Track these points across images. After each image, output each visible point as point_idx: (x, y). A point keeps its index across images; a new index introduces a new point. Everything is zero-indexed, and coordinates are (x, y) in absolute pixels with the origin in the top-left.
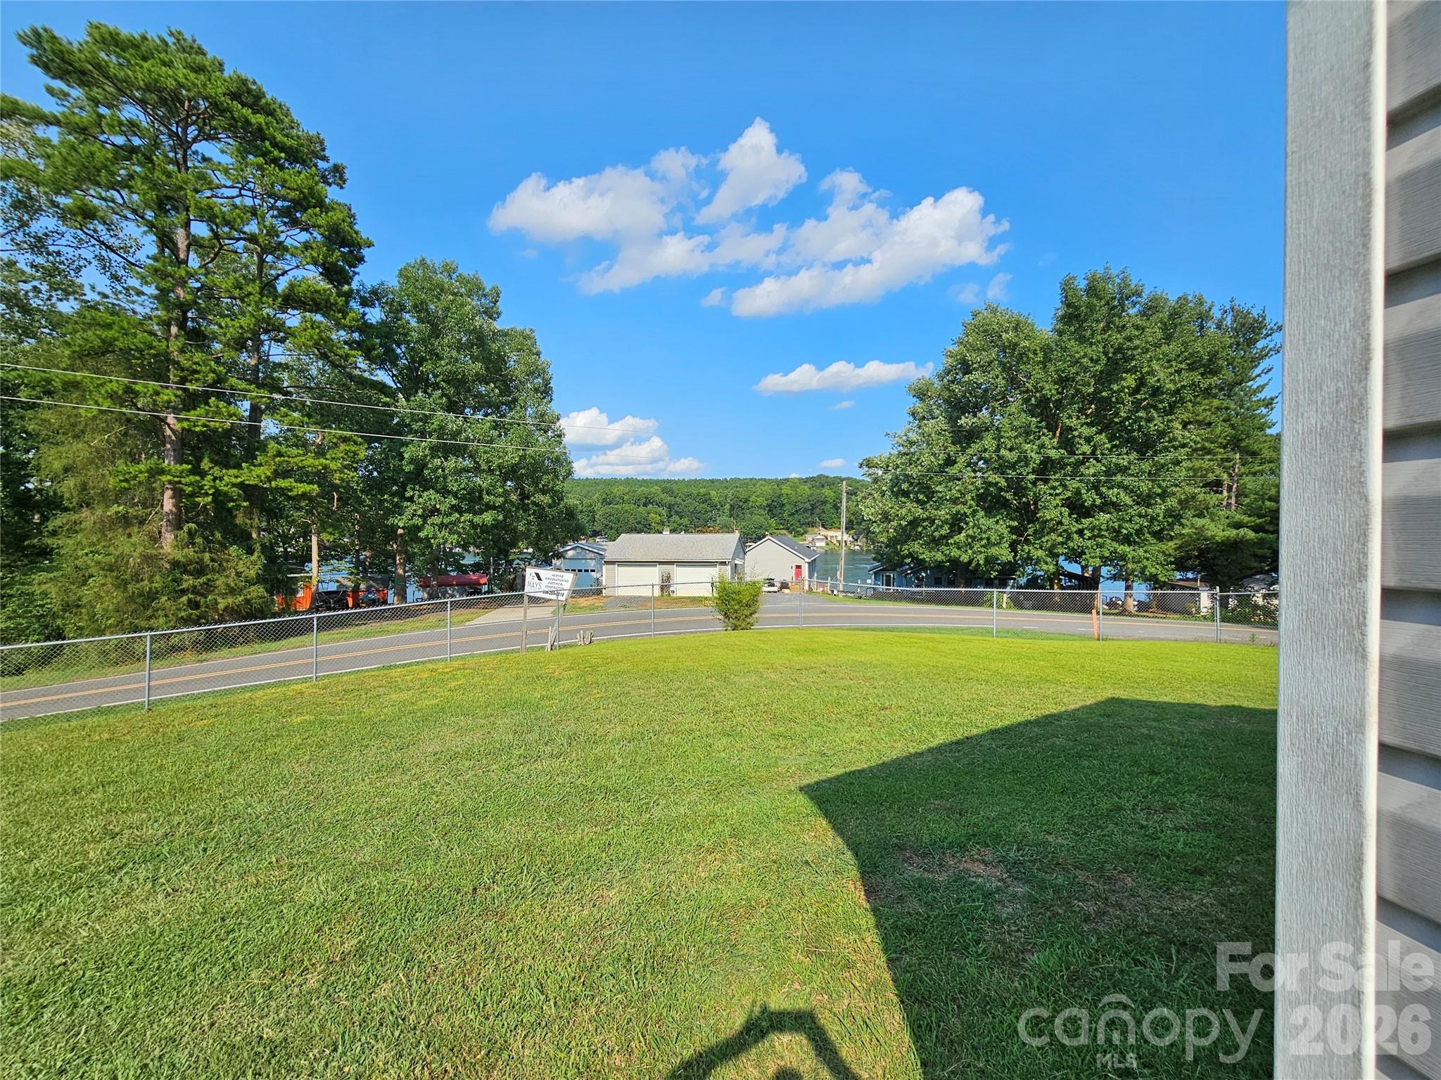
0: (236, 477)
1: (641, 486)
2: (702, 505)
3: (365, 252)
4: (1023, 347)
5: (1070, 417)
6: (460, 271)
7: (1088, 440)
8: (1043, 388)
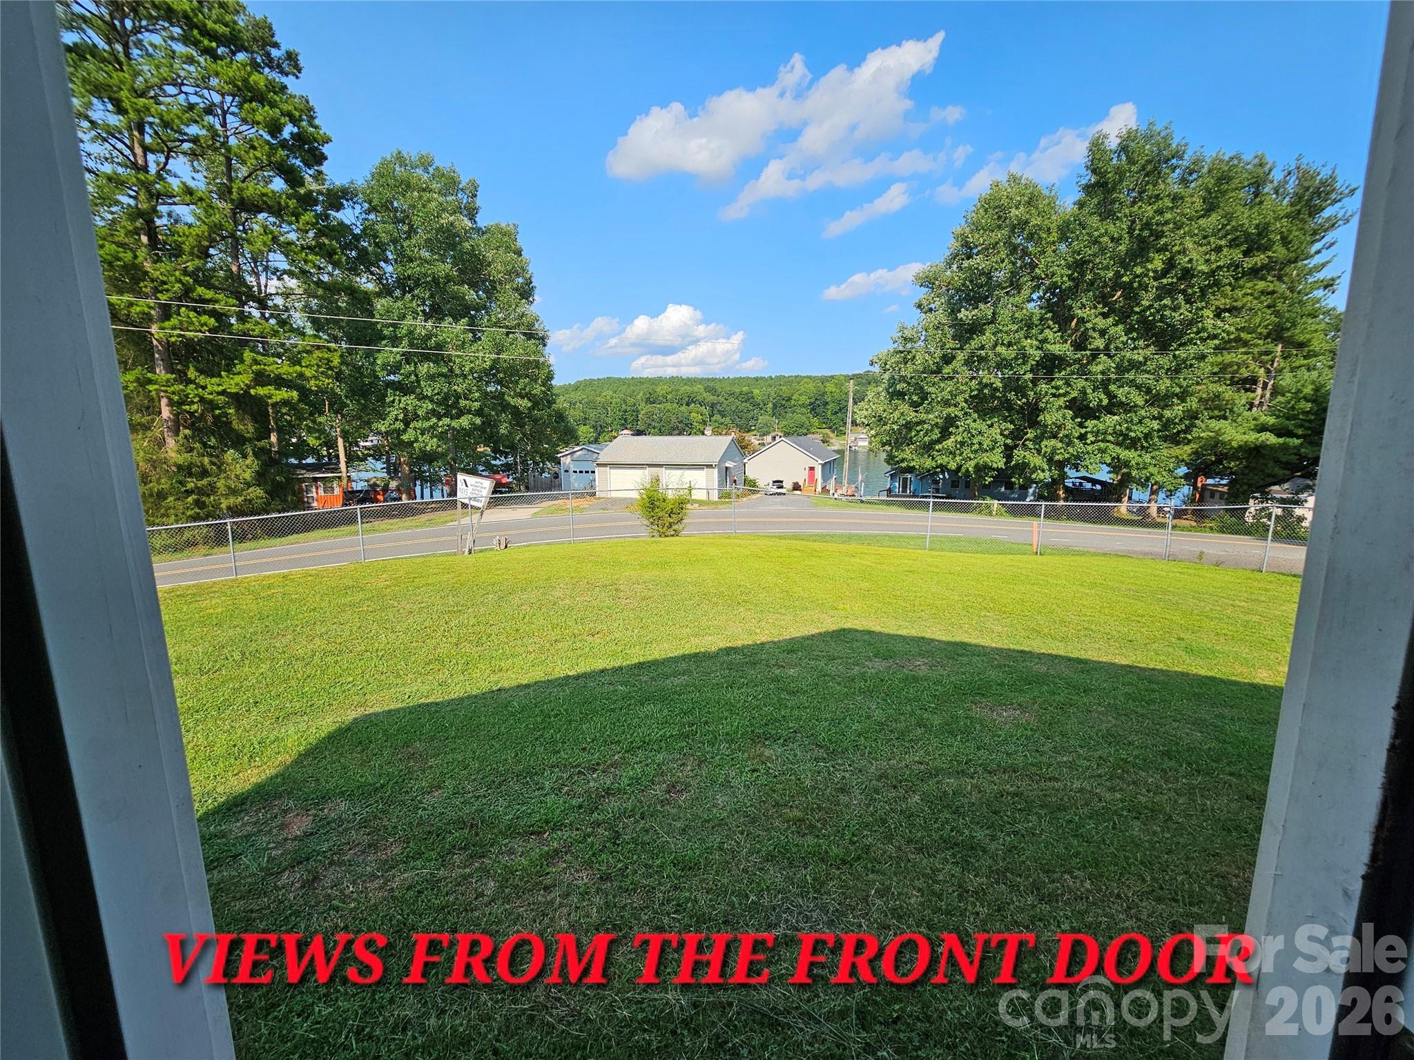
0: (219, 385)
1: (685, 384)
2: (744, 404)
3: (326, 149)
4: (1034, 226)
5: (1083, 306)
6: (437, 164)
7: (1103, 333)
8: (1053, 274)
